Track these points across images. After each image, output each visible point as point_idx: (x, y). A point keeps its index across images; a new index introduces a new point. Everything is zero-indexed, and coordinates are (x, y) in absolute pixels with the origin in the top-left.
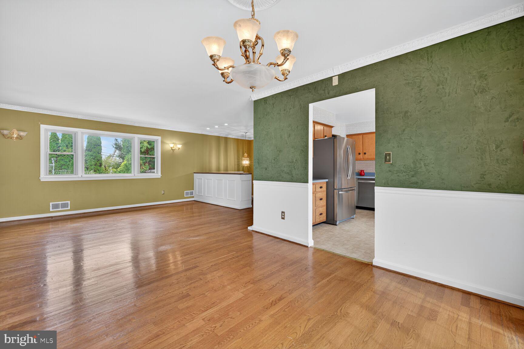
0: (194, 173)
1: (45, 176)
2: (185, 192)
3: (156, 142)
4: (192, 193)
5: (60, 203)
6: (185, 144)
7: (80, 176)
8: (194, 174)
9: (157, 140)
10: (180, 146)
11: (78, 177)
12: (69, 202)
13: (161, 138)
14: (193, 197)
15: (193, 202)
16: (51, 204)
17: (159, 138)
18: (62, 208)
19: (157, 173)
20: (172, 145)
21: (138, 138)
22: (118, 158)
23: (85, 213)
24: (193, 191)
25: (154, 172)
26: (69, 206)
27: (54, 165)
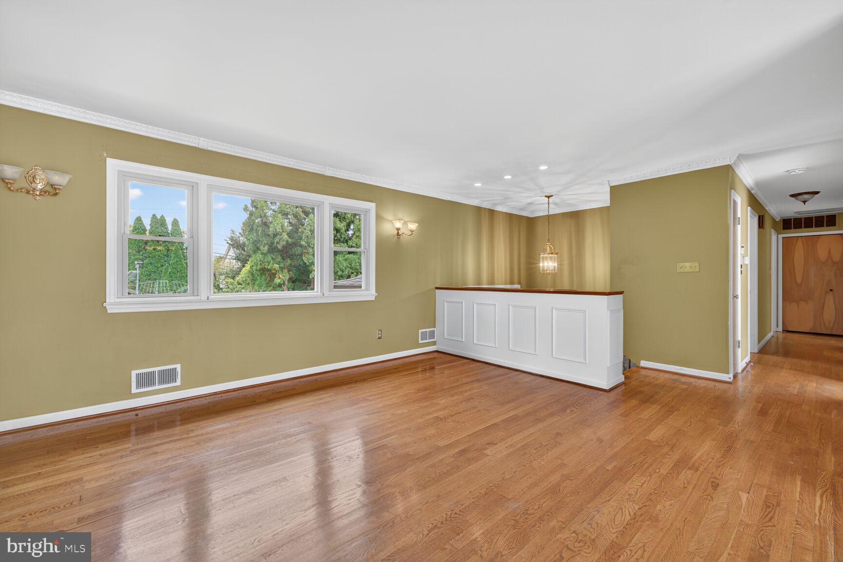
0: (437, 288)
1: (117, 300)
2: (420, 331)
3: (365, 215)
4: (432, 335)
5: (157, 369)
6: (421, 222)
7: (203, 297)
8: (436, 290)
9: (367, 211)
10: (413, 226)
11: (200, 301)
12: (178, 367)
13: (376, 206)
14: (434, 343)
15: (436, 355)
16: (134, 373)
17: (371, 206)
18: (161, 383)
19: (367, 289)
20: (398, 225)
21: (330, 203)
22: (234, 261)
23: (216, 394)
24: (435, 329)
25: (361, 287)
26: (179, 376)
27: (138, 271)
